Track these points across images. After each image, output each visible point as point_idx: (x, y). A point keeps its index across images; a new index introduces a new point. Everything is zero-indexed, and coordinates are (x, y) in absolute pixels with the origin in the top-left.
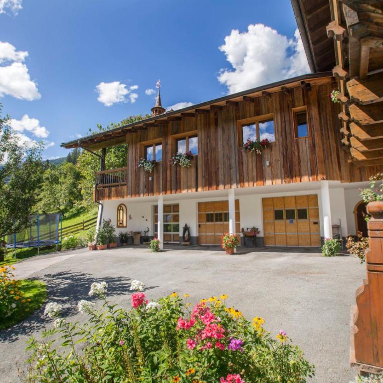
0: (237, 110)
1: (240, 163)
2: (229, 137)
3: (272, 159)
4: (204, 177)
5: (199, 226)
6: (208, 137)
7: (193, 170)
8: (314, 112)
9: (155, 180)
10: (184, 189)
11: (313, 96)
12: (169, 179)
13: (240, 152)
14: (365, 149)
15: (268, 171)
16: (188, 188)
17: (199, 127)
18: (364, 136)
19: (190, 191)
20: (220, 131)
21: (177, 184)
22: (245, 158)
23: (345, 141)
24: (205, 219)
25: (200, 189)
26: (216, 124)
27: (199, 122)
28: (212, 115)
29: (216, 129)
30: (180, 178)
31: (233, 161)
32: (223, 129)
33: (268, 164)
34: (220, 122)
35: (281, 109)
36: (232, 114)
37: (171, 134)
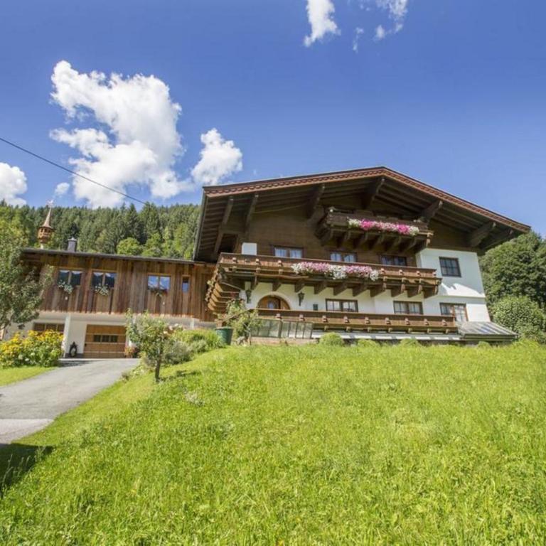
0: (148, 266)
1: (146, 300)
2: (140, 282)
3: (167, 301)
4: (117, 304)
5: (86, 345)
6: (124, 278)
7: (109, 299)
8: (194, 280)
9: (70, 300)
10: (99, 311)
11: (194, 271)
12: (85, 301)
13: (146, 293)
14: (215, 305)
15: (163, 308)
16: (103, 311)
17: (118, 269)
18: (216, 300)
19: (104, 314)
20: (134, 276)
21: (92, 306)
22: (149, 298)
23: (206, 299)
24: (92, 339)
25: (112, 313)
26: (132, 270)
27: (118, 265)
28: (130, 264)
29: (131, 274)
30: (96, 303)
31: (141, 298)
32: (137, 276)
33: (164, 303)
34: (135, 269)
35: (176, 272)
36: (145, 267)
37: (93, 268)
